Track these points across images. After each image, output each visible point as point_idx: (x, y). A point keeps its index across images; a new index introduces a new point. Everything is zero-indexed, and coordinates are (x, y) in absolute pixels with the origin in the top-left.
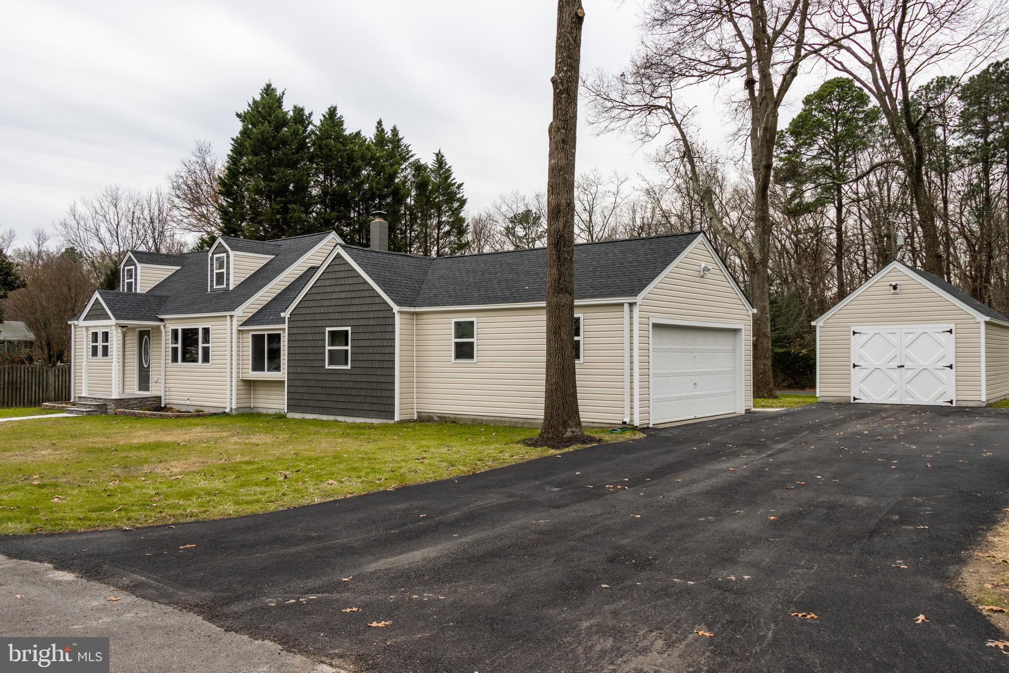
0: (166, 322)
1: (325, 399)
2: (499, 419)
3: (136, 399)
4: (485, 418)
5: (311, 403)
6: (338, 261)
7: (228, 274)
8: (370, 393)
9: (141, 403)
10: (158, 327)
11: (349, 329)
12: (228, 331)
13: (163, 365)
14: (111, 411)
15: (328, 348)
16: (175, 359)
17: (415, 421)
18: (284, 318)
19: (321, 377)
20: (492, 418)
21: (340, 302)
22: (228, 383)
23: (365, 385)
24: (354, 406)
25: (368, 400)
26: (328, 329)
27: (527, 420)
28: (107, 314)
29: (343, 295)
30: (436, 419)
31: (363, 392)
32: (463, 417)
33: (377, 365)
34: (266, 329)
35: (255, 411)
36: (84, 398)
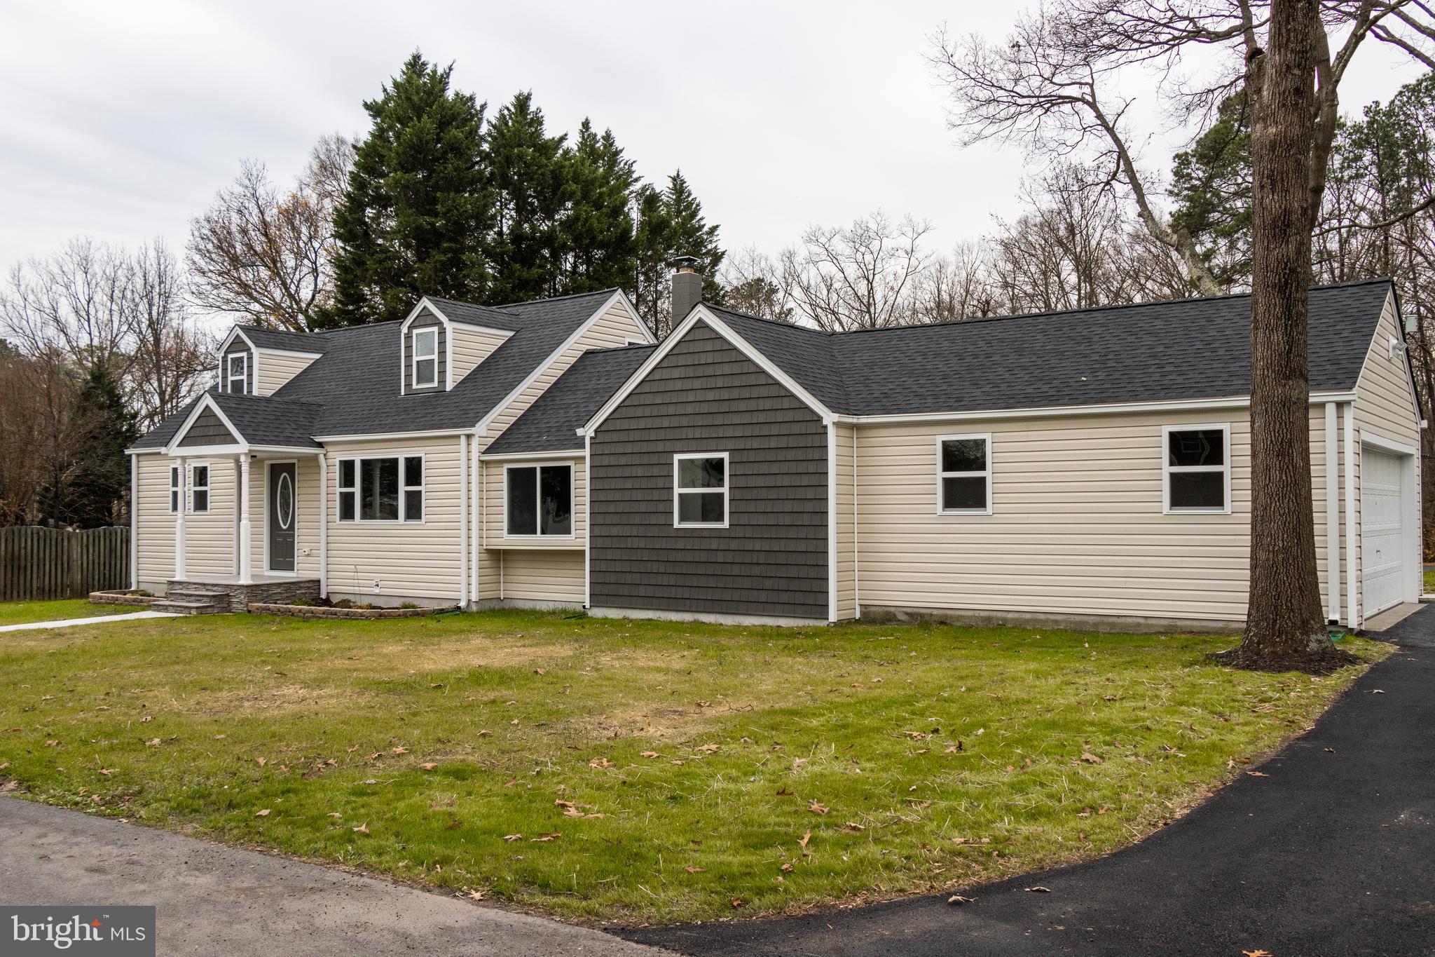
0: (329, 448)
1: (672, 583)
2: (1042, 617)
3: (280, 585)
4: (1010, 616)
5: (642, 591)
6: (699, 334)
7: (442, 363)
8: (771, 571)
9: (290, 590)
10: (315, 458)
11: (725, 456)
12: (463, 463)
13: (323, 525)
14: (239, 606)
15: (677, 491)
16: (347, 513)
17: (857, 621)
18: (583, 438)
19: (663, 544)
20: (1028, 616)
21: (705, 408)
22: (463, 556)
23: (762, 558)
24: (736, 595)
25: (768, 584)
26: (677, 457)
27: (1105, 619)
28: (230, 434)
29: (710, 396)
30: (901, 617)
31: (756, 571)
32: (962, 613)
33: (788, 520)
34: (537, 459)
35: (507, 605)
36: (180, 583)
